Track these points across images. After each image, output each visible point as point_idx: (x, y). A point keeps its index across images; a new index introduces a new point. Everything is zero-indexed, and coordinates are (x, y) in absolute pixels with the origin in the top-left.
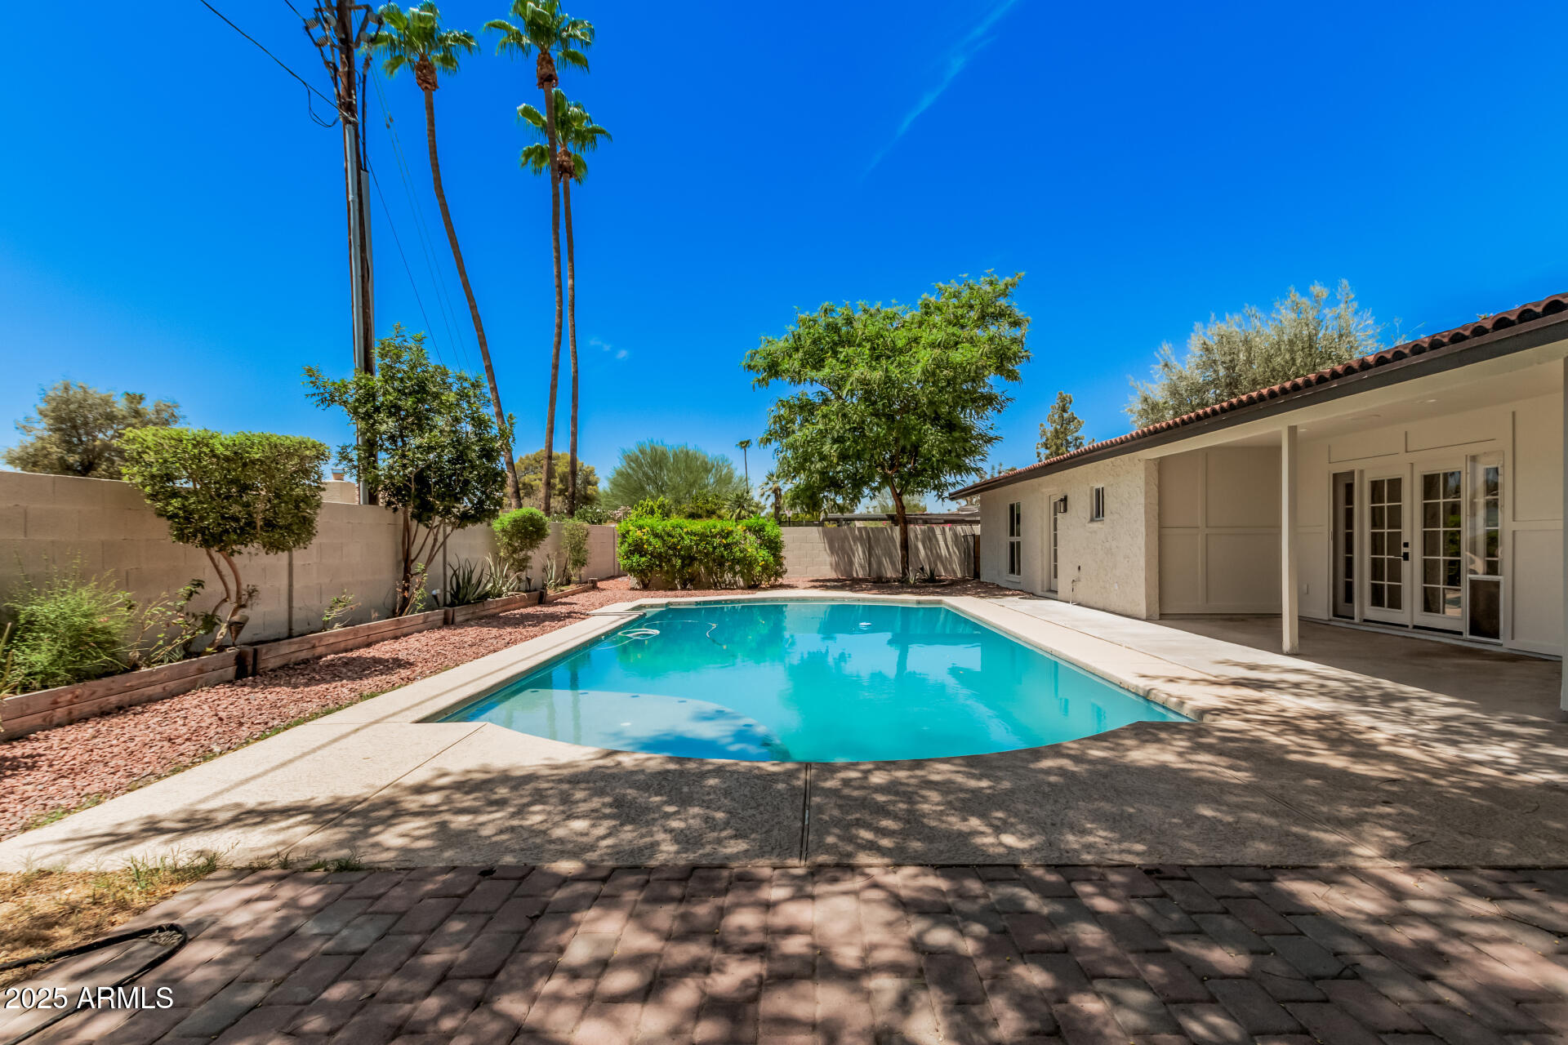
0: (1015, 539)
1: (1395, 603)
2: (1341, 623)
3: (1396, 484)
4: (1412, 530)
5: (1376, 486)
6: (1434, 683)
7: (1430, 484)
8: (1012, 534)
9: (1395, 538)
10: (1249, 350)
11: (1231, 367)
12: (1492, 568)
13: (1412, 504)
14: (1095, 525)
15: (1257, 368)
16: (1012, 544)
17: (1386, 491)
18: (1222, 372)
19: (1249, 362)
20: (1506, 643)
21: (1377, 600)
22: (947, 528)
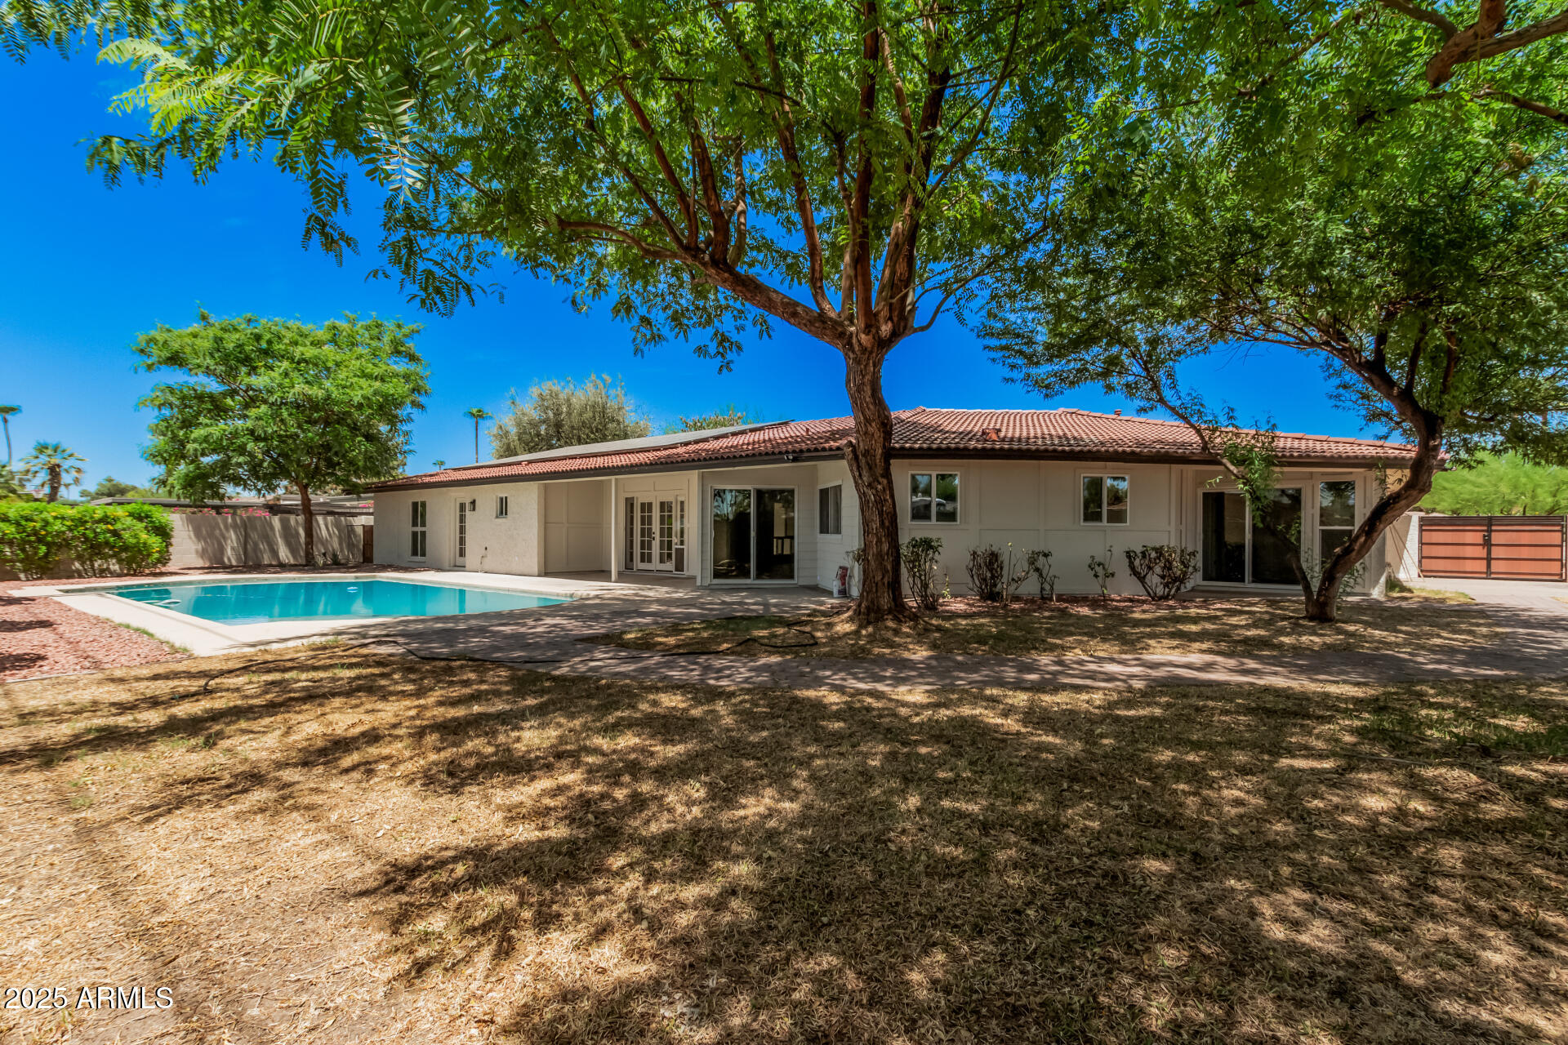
0: (419, 529)
1: (650, 561)
2: (628, 572)
3: (650, 505)
4: (656, 527)
5: (643, 505)
6: (663, 585)
7: (662, 504)
8: (415, 524)
9: (650, 530)
10: (569, 406)
11: (558, 413)
12: (682, 543)
13: (656, 514)
14: (500, 521)
15: (575, 420)
16: (415, 534)
17: (647, 507)
18: (551, 414)
19: (569, 414)
20: (686, 573)
21: (643, 560)
22: (330, 518)
